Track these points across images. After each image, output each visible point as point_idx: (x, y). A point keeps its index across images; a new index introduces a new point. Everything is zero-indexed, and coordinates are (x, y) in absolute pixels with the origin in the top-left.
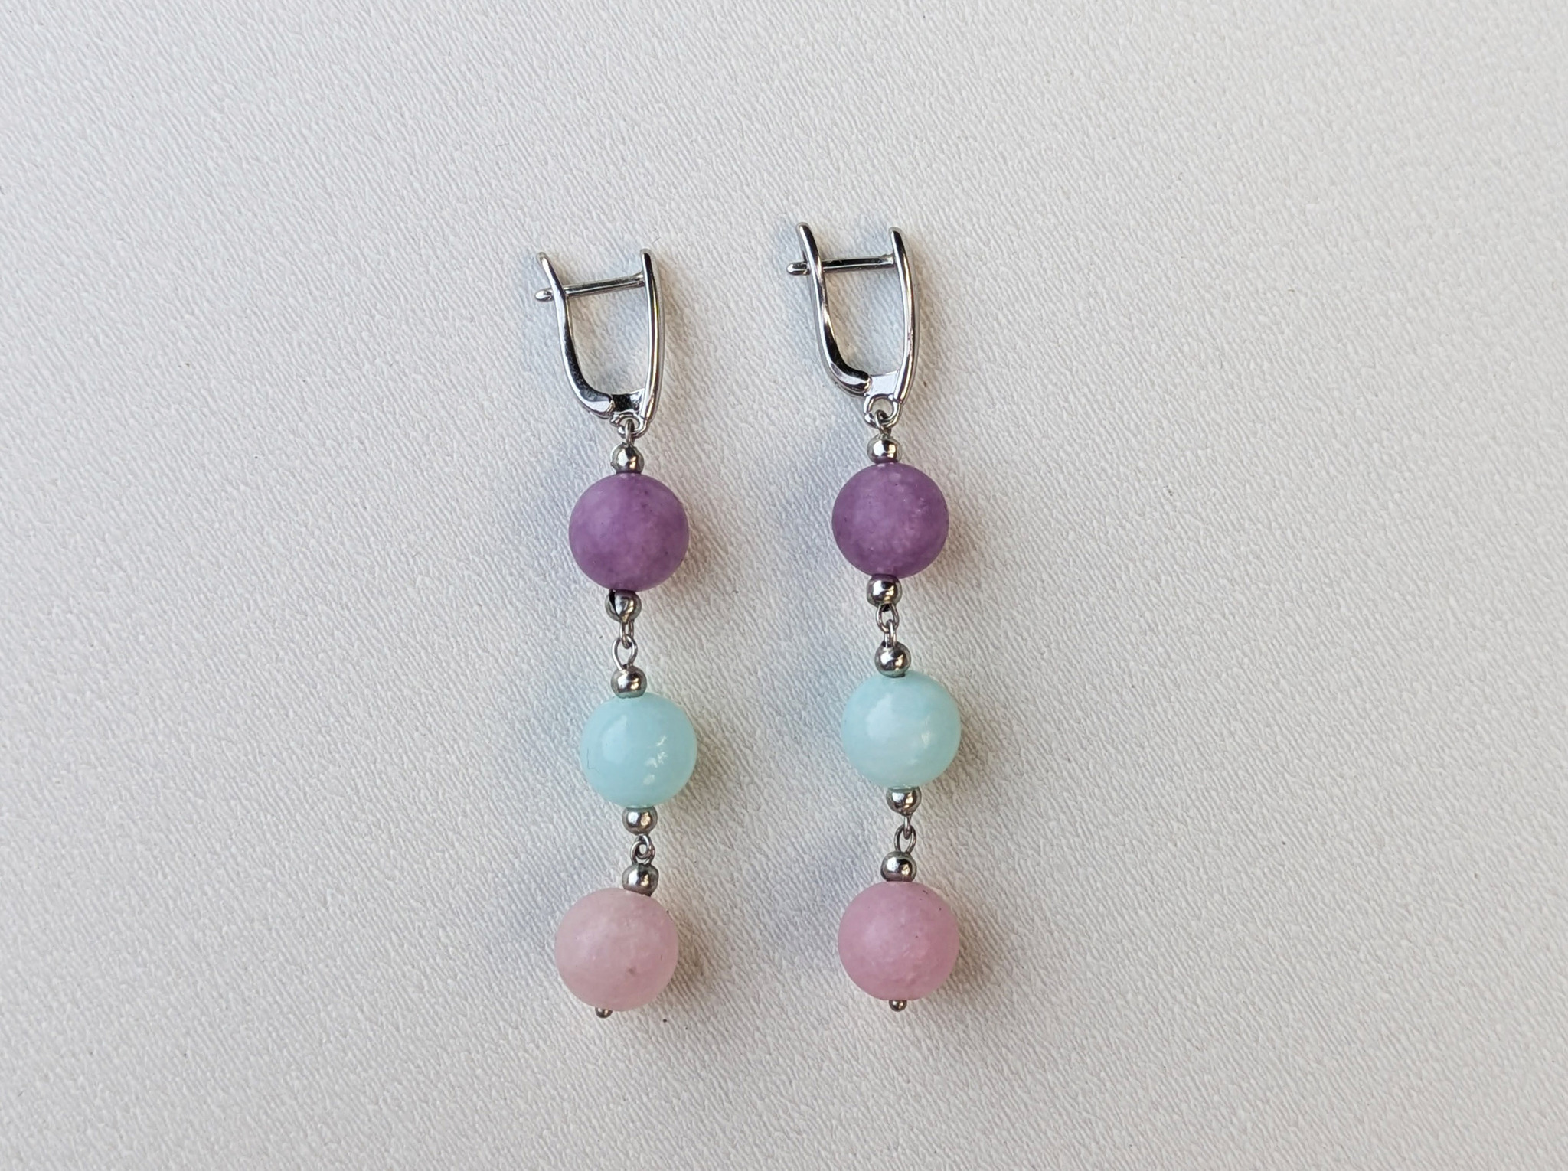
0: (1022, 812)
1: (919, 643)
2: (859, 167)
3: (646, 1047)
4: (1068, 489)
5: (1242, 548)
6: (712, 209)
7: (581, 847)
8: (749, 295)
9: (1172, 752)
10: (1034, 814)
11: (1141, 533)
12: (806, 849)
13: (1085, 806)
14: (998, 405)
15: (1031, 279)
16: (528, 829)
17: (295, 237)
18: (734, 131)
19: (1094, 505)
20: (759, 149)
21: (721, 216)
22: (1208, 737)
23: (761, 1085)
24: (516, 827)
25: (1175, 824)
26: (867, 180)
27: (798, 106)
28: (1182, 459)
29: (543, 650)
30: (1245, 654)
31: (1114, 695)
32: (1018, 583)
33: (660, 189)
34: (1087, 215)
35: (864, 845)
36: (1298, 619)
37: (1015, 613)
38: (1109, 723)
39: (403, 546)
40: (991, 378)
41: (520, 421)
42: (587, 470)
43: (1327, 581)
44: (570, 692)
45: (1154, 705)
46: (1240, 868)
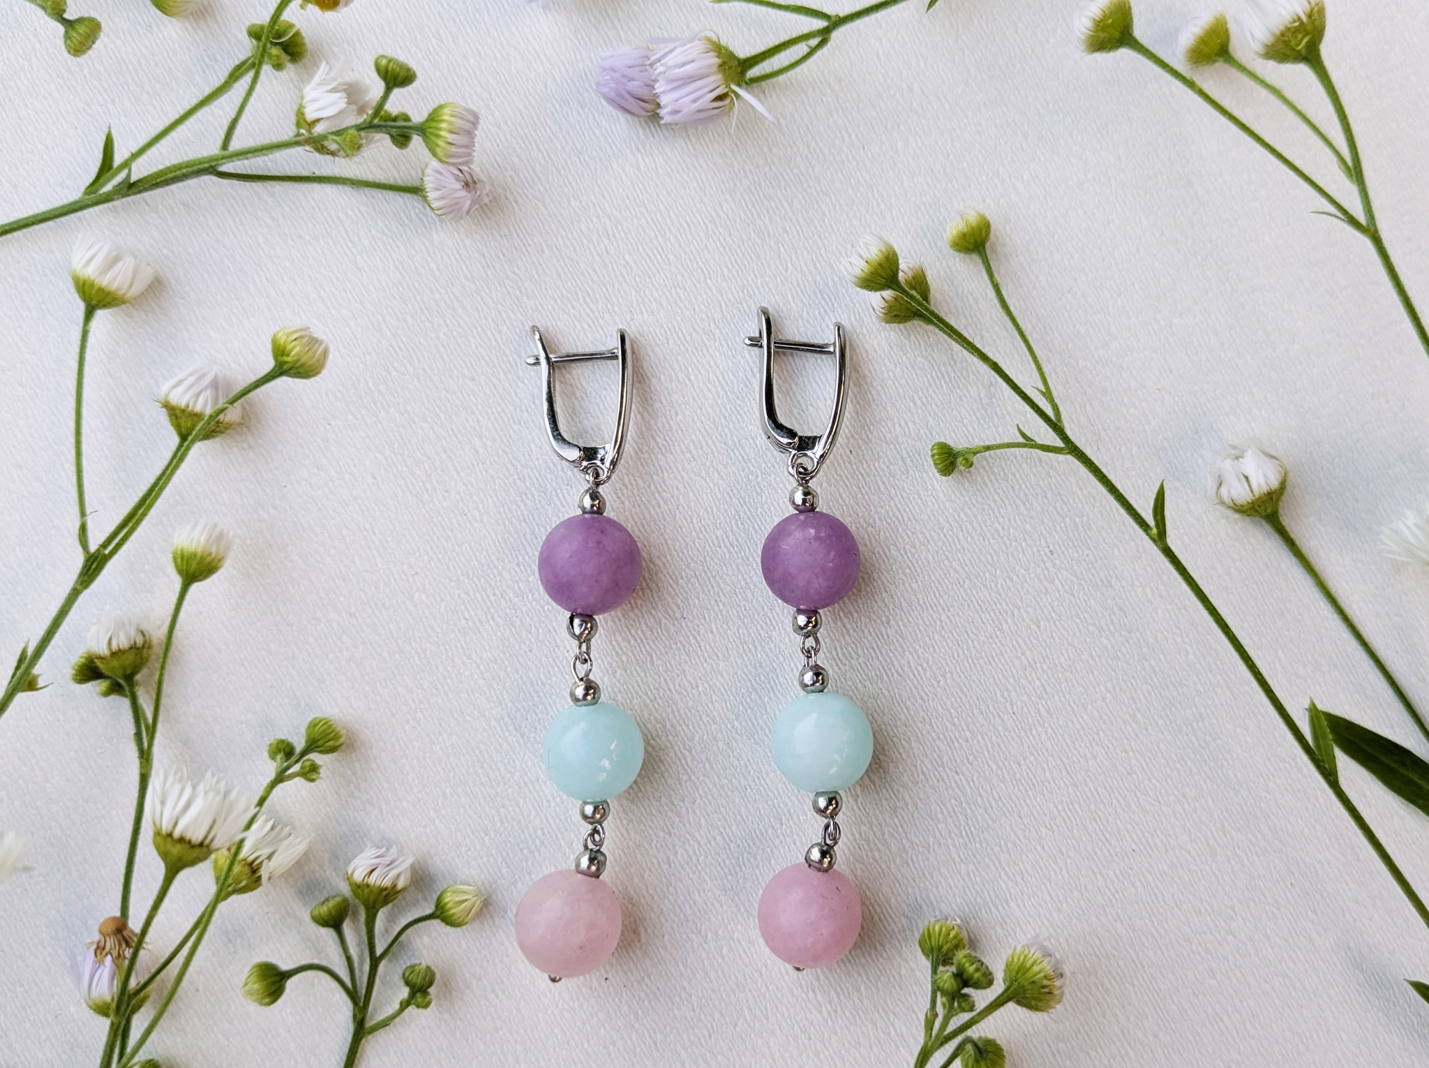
0: (916, 815)
1: (836, 668)
2: (804, 268)
3: (588, 1001)
4: (966, 545)
5: (1109, 601)
6: (680, 297)
7: (542, 829)
8: (707, 370)
9: (1043, 769)
10: (926, 817)
11: (1025, 585)
12: (733, 839)
13: (969, 811)
14: (911, 472)
15: (943, 368)
16: (498, 811)
17: (329, 304)
18: (701, 234)
19: (987, 559)
20: (721, 249)
21: (687, 304)
22: (1074, 758)
23: (685, 1037)
24: (488, 809)
25: (1044, 831)
26: (810, 279)
27: (755, 215)
28: (1062, 525)
29: (518, 660)
30: (1107, 689)
31: (997, 719)
32: (920, 621)
33: (637, 278)
34: (992, 318)
35: (781, 837)
36: (1153, 663)
37: (917, 647)
38: (991, 742)
39: (405, 567)
40: (906, 449)
41: (509, 466)
42: (563, 510)
43: (1178, 632)
44: (539, 697)
45: (1031, 729)
46: (1096, 870)
